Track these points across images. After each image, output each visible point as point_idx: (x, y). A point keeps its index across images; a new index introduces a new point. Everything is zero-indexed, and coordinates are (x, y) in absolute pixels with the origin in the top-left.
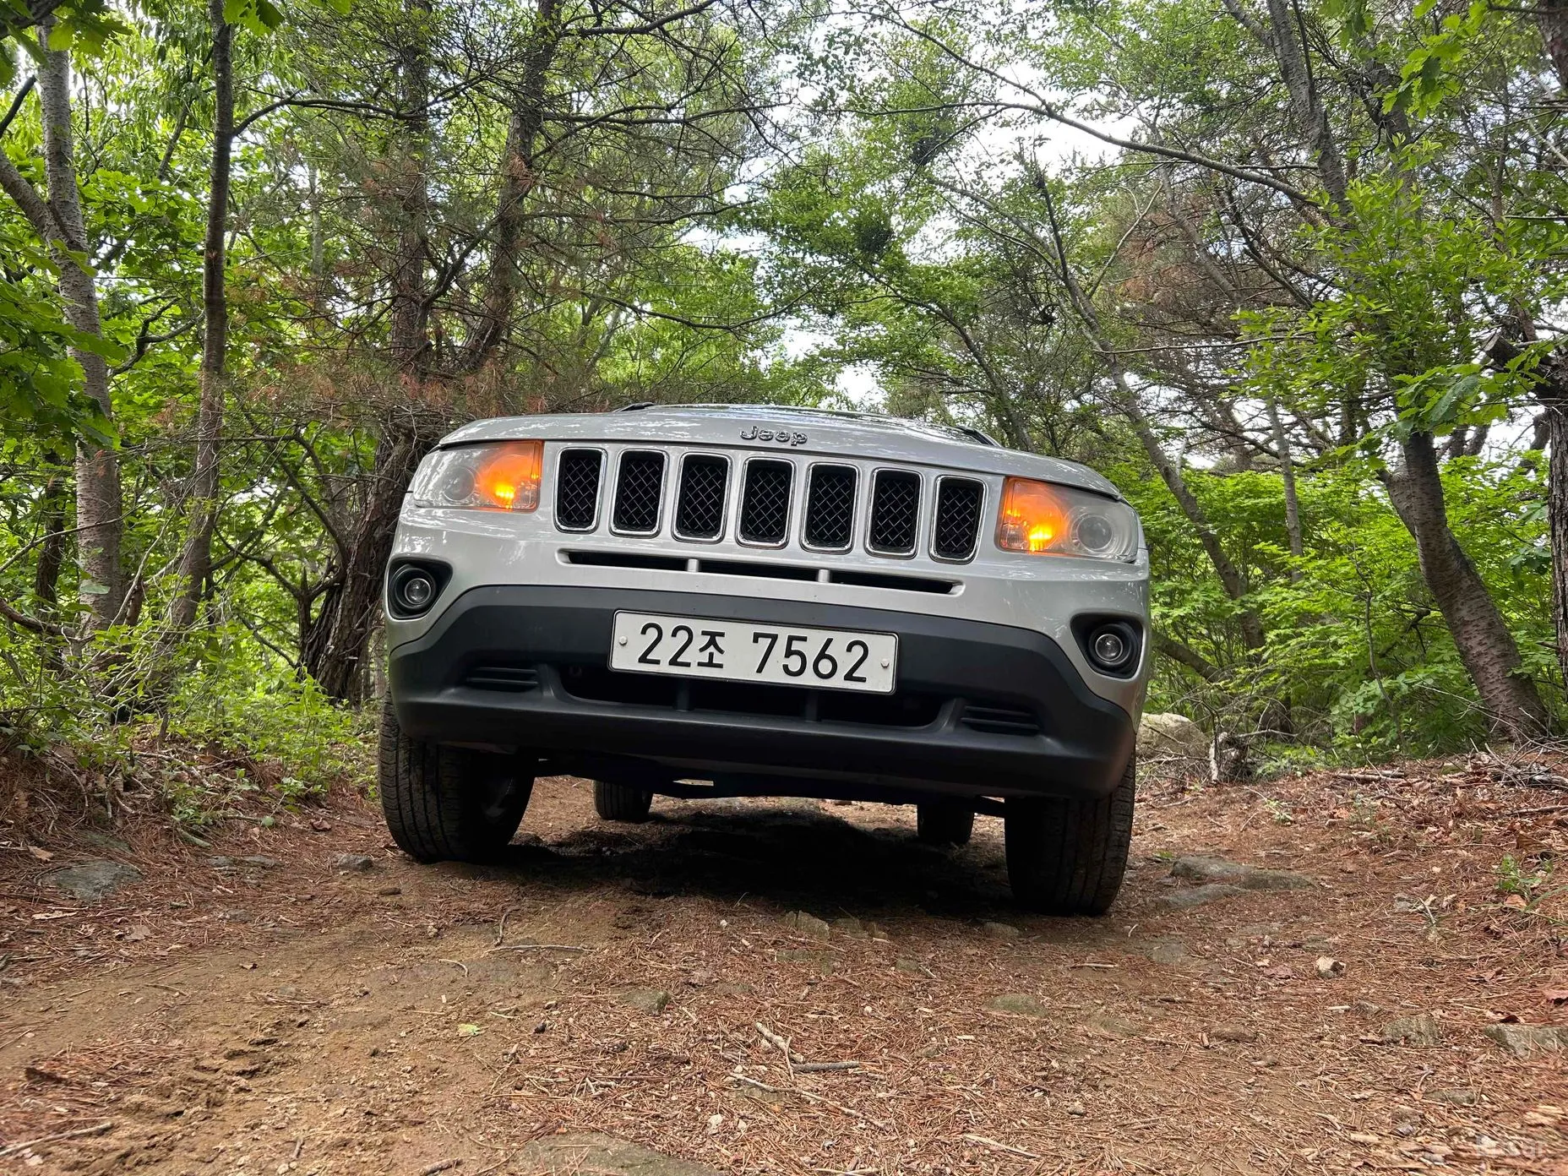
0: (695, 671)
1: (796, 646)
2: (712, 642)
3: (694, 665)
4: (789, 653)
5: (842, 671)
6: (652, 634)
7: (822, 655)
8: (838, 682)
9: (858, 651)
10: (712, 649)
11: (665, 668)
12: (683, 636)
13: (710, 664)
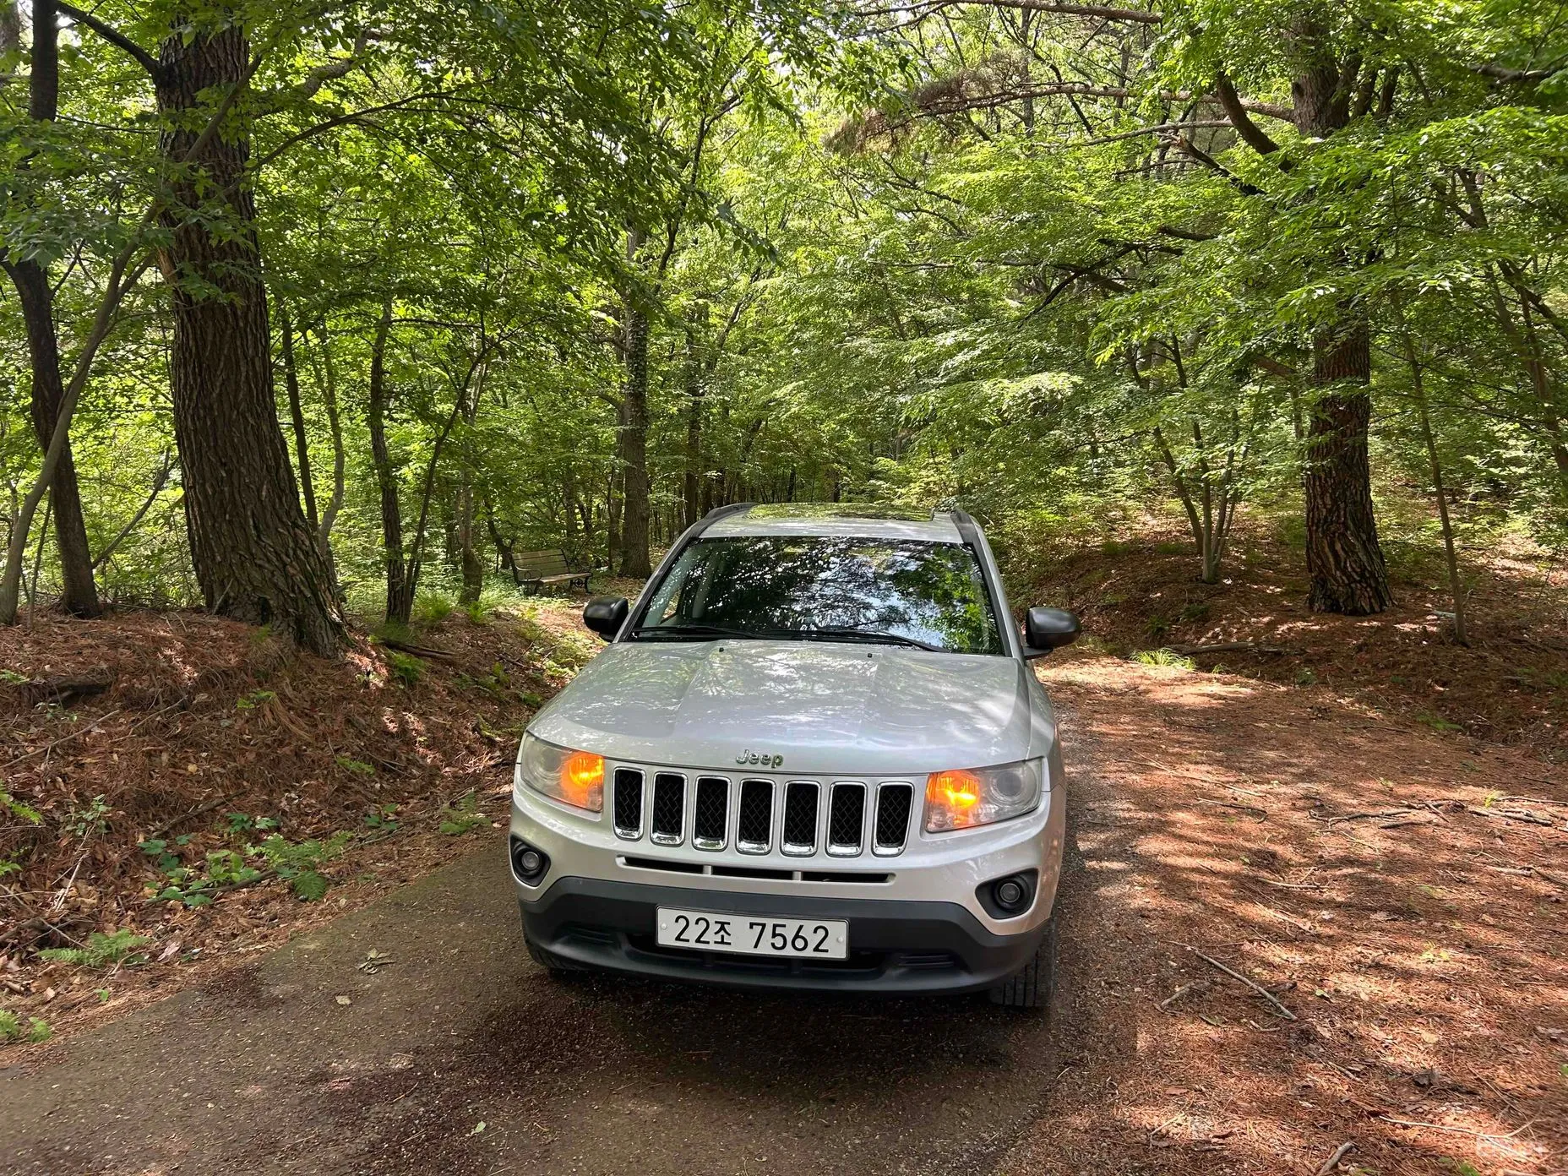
0: (712, 947)
1: (778, 930)
2: (722, 928)
3: (712, 943)
4: (774, 935)
5: (811, 946)
6: (682, 922)
7: (797, 936)
8: (809, 953)
9: (821, 933)
10: (722, 933)
11: (692, 944)
12: (703, 925)
13: (722, 942)
